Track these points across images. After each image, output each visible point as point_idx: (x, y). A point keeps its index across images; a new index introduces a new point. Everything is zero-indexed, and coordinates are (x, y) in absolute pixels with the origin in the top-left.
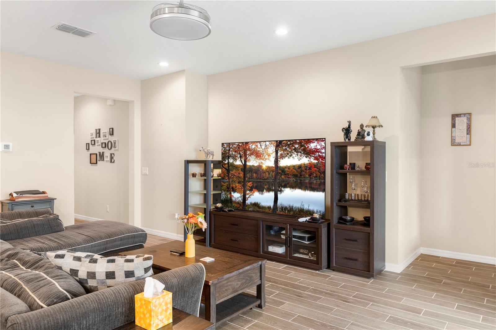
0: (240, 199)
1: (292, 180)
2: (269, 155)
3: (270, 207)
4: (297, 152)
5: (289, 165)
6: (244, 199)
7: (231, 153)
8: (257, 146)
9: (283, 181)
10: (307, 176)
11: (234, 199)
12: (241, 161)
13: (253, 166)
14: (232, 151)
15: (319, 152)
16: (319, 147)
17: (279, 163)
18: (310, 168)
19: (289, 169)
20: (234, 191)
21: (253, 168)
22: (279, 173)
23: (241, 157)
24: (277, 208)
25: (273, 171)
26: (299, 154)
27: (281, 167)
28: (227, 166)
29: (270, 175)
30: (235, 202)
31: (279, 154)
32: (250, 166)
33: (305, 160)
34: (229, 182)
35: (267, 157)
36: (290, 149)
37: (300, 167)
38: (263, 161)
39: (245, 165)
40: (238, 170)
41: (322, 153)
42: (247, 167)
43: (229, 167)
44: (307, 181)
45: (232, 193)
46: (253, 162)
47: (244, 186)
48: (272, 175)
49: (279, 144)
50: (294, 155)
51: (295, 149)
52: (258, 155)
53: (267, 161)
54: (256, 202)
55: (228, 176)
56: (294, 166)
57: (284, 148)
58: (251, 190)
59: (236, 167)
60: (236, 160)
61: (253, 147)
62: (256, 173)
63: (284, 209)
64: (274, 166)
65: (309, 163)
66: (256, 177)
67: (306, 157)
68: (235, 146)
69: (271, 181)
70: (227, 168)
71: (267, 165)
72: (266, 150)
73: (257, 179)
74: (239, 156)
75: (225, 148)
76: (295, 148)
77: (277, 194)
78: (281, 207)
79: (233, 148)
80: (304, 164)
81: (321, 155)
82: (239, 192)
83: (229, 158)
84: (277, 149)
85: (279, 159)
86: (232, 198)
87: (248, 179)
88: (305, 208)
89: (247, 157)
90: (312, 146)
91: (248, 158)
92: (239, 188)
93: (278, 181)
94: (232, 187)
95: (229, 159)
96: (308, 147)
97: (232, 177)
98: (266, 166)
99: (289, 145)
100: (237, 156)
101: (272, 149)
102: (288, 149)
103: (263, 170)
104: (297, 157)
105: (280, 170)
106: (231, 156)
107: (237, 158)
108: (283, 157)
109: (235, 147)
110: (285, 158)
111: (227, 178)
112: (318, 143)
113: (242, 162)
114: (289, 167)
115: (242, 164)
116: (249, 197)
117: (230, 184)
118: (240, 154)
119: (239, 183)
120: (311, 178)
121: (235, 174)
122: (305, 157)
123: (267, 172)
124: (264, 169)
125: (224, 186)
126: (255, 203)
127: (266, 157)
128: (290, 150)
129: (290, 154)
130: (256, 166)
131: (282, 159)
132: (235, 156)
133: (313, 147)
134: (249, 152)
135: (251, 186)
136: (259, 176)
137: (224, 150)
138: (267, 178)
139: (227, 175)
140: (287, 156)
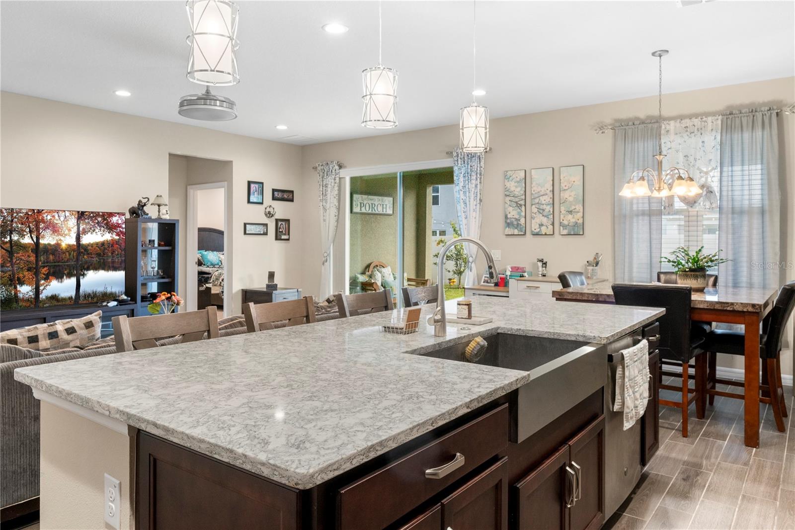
0: (31, 293)
1: (95, 259)
2: (70, 230)
3: (72, 297)
4: (100, 226)
5: (92, 242)
6: (37, 292)
7: (14, 225)
8: (54, 216)
9: (86, 262)
10: (110, 254)
11: (21, 296)
12: (32, 238)
13: (49, 244)
14: (16, 223)
15: (120, 227)
16: (120, 222)
17: (81, 240)
18: (112, 246)
19: (92, 246)
20: (22, 283)
21: (49, 247)
22: (82, 252)
23: (31, 232)
24: (80, 297)
25: (74, 251)
26: (102, 229)
27: (83, 244)
28: (8, 245)
29: (71, 256)
30: (23, 300)
31: (81, 229)
32: (45, 245)
33: (108, 237)
34: (13, 270)
35: (67, 232)
36: (93, 222)
37: (103, 244)
38: (62, 238)
39: (37, 244)
40: (27, 251)
41: (122, 228)
42: (41, 246)
43: (11, 247)
44: (110, 260)
45: (18, 286)
46: (48, 239)
47: (37, 274)
48: (73, 256)
49: (81, 215)
50: (97, 230)
51: (98, 223)
52: (55, 229)
53: (67, 237)
54: (54, 294)
55: (11, 261)
56: (97, 244)
57: (86, 221)
58: (47, 278)
59: (24, 247)
60: (23, 236)
61: (49, 217)
62: (53, 254)
63: (87, 296)
64: (75, 243)
65: (112, 240)
66: (53, 260)
67: (109, 233)
68: (22, 215)
69: (73, 263)
70: (10, 250)
71: (67, 243)
72: (66, 223)
73: (55, 263)
74: (28, 230)
75: (4, 217)
76: (98, 221)
77: (80, 280)
78: (84, 295)
79: (18, 218)
80: (107, 241)
81: (122, 230)
82: (29, 284)
83: (11, 233)
84: (79, 222)
85: (81, 235)
86: (19, 294)
87: (42, 263)
88: (108, 292)
89: (41, 232)
90: (115, 219)
91: (42, 234)
92: (29, 279)
93: (81, 262)
94: (18, 277)
95: (12, 235)
96: (111, 221)
97: (18, 262)
98: (66, 245)
99: (91, 217)
100: (25, 231)
101: (72, 222)
102: (91, 223)
103: (62, 250)
104: (100, 232)
105: (83, 248)
106: (15, 230)
107: (25, 233)
108: (85, 232)
109: (21, 217)
110: (87, 234)
111: (9, 265)
112: (119, 217)
113: (33, 240)
114: (92, 244)
115: (32, 242)
116: (43, 289)
117: (14, 274)
118: (29, 226)
119: (29, 270)
120: (113, 257)
121: (23, 258)
122: (107, 233)
123: (68, 251)
124: (64, 248)
125: (4, 277)
126: (52, 296)
127: (65, 233)
128: (93, 224)
129: (93, 229)
130: (54, 245)
131: (85, 235)
132: (22, 230)
133: (115, 222)
134: (43, 225)
135: (47, 272)
136: (57, 258)
137: (3, 220)
138: (68, 260)
139: (9, 259)
140: (89, 231)
